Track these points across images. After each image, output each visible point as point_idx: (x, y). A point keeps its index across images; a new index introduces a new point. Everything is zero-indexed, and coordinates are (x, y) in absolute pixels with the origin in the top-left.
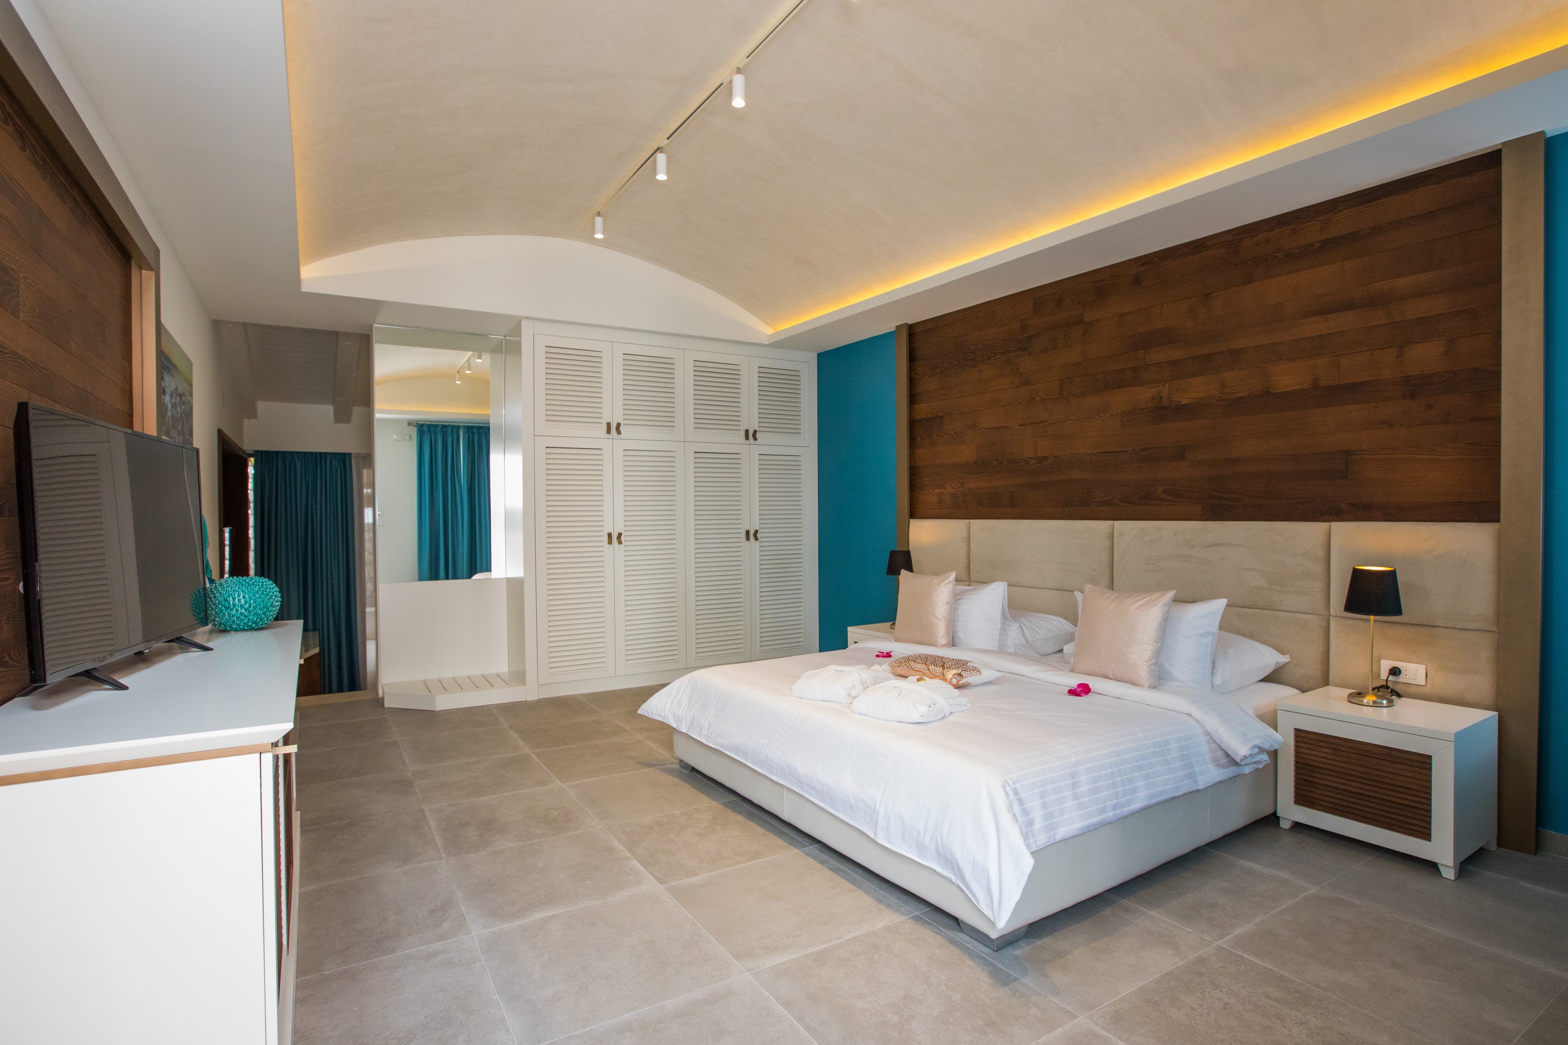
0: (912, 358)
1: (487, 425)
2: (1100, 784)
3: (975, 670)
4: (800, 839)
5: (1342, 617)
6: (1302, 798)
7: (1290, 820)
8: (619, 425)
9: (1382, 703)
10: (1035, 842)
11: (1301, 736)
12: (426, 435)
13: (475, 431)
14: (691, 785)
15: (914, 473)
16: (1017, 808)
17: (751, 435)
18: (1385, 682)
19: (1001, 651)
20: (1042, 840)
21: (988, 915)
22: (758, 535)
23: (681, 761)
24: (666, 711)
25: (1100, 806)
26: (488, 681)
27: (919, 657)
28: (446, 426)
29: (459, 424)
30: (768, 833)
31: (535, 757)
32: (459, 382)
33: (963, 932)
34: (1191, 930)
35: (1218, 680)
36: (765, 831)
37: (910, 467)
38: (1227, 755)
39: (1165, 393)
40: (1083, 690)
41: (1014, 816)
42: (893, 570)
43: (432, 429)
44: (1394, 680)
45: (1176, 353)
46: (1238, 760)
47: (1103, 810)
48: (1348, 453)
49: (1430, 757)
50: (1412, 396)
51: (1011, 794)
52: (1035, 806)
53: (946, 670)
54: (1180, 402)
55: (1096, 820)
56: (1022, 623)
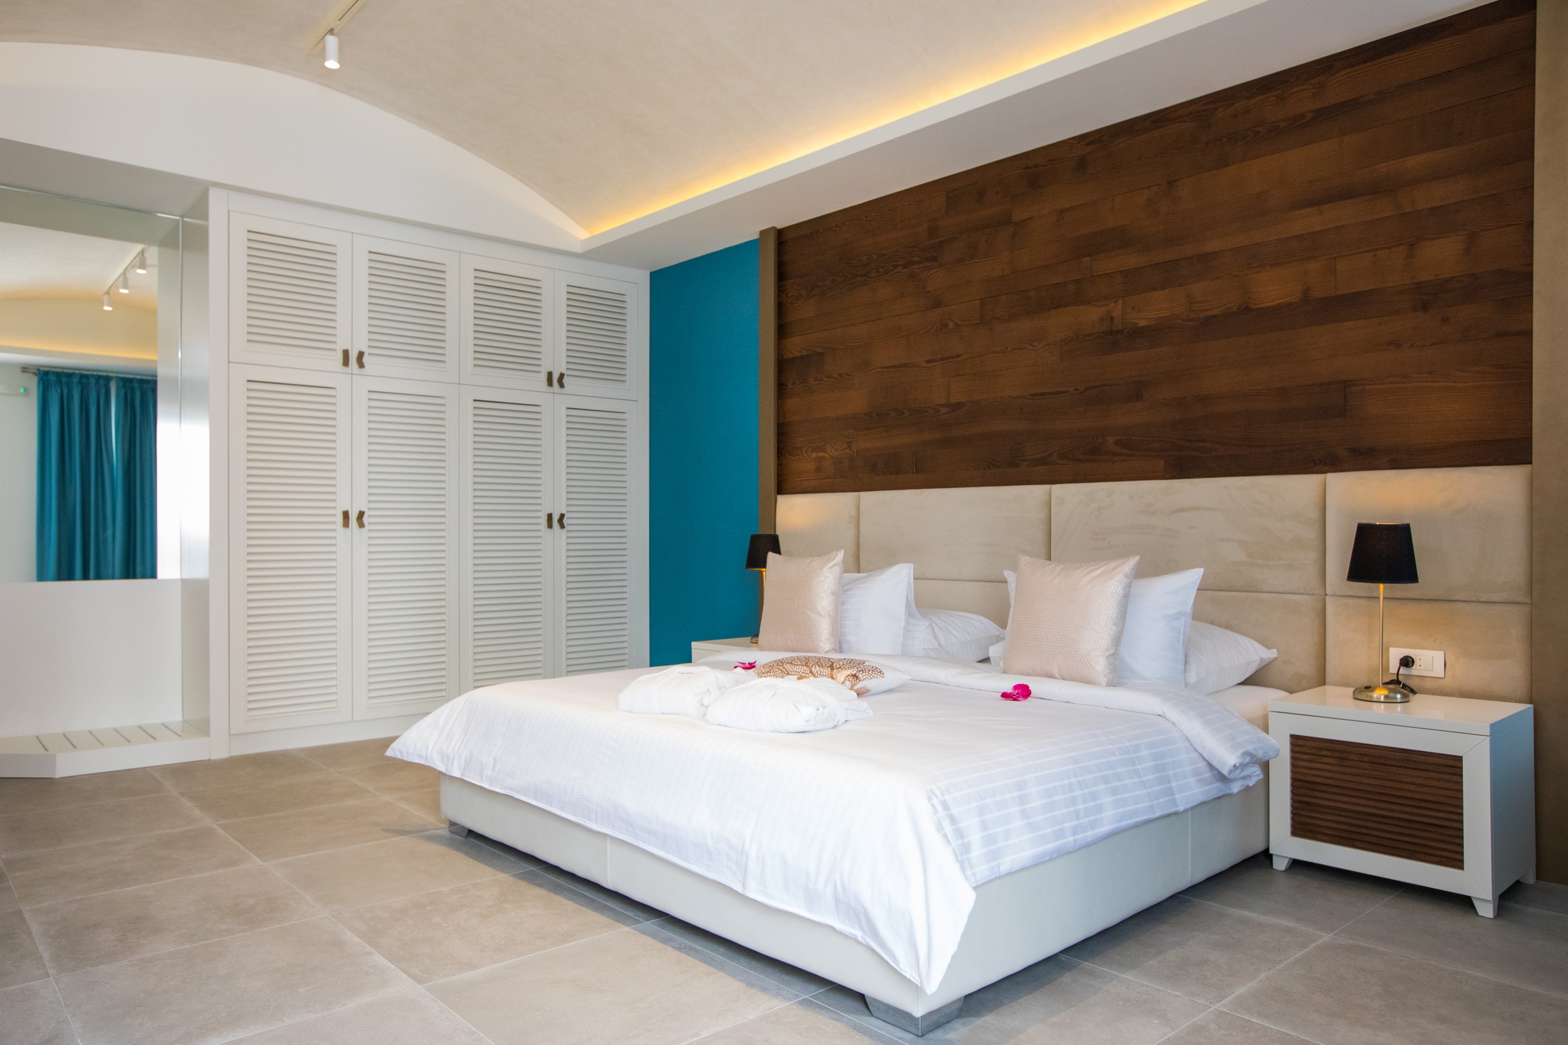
0: (781, 276)
1: (154, 378)
2: (1055, 798)
3: (876, 671)
4: (631, 914)
5: (1341, 596)
6: (1301, 828)
7: (1287, 857)
8: (361, 355)
9: (1396, 698)
10: (974, 874)
11: (1299, 743)
12: (53, 389)
13: (136, 385)
14: (466, 854)
15: (782, 432)
16: (948, 828)
17: (555, 380)
18: (1396, 675)
19: (905, 654)
20: (983, 871)
21: (912, 979)
22: (565, 521)
23: (452, 824)
24: (430, 749)
25: (1057, 828)
26: (148, 734)
27: (796, 658)
28: (87, 376)
29: (110, 374)
30: (584, 909)
31: (220, 831)
32: (109, 309)
33: (873, 1016)
34: (1178, 993)
35: (1192, 678)
36: (577, 906)
37: (778, 423)
38: (1211, 766)
39: (1117, 314)
40: (1023, 692)
41: (945, 836)
42: (756, 560)
43: (64, 379)
44: (1407, 673)
45: (1129, 260)
46: (1225, 772)
47: (1060, 834)
48: (1347, 384)
49: (1459, 759)
50: (1425, 307)
51: (939, 808)
52: (971, 824)
53: (835, 670)
54: (1137, 324)
55: (1051, 846)
56: (933, 621)
